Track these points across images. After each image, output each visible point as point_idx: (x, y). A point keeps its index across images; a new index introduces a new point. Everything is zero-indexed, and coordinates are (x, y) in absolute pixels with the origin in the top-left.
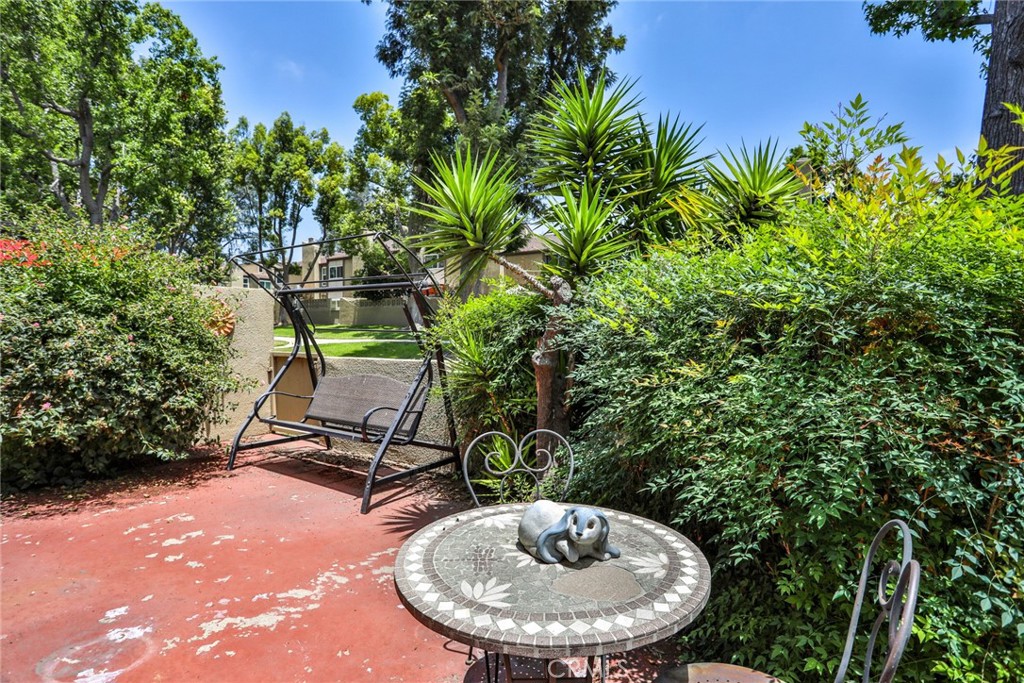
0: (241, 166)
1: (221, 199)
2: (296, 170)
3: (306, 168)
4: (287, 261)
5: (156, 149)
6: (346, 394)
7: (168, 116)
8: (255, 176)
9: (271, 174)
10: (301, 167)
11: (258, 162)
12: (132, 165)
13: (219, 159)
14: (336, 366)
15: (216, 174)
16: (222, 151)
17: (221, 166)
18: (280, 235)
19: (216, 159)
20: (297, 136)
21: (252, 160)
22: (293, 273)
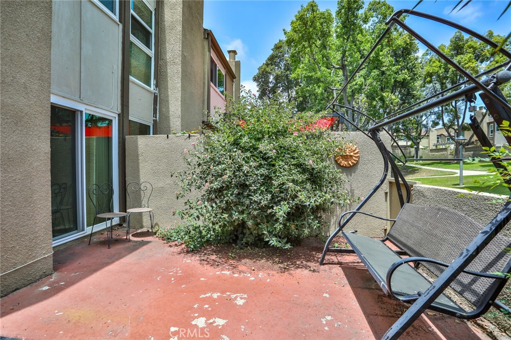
0: (429, 72)
1: (414, 92)
2: (466, 64)
3: (474, 61)
4: (460, 123)
5: (374, 72)
6: (420, 224)
7: (379, 53)
8: (439, 76)
9: (448, 72)
10: (469, 61)
11: (440, 67)
12: (360, 83)
13: (414, 71)
14: (426, 194)
15: (411, 79)
16: (415, 66)
17: (415, 75)
18: (455, 108)
19: (411, 71)
20: (467, 43)
21: (435, 66)
22: (465, 130)
